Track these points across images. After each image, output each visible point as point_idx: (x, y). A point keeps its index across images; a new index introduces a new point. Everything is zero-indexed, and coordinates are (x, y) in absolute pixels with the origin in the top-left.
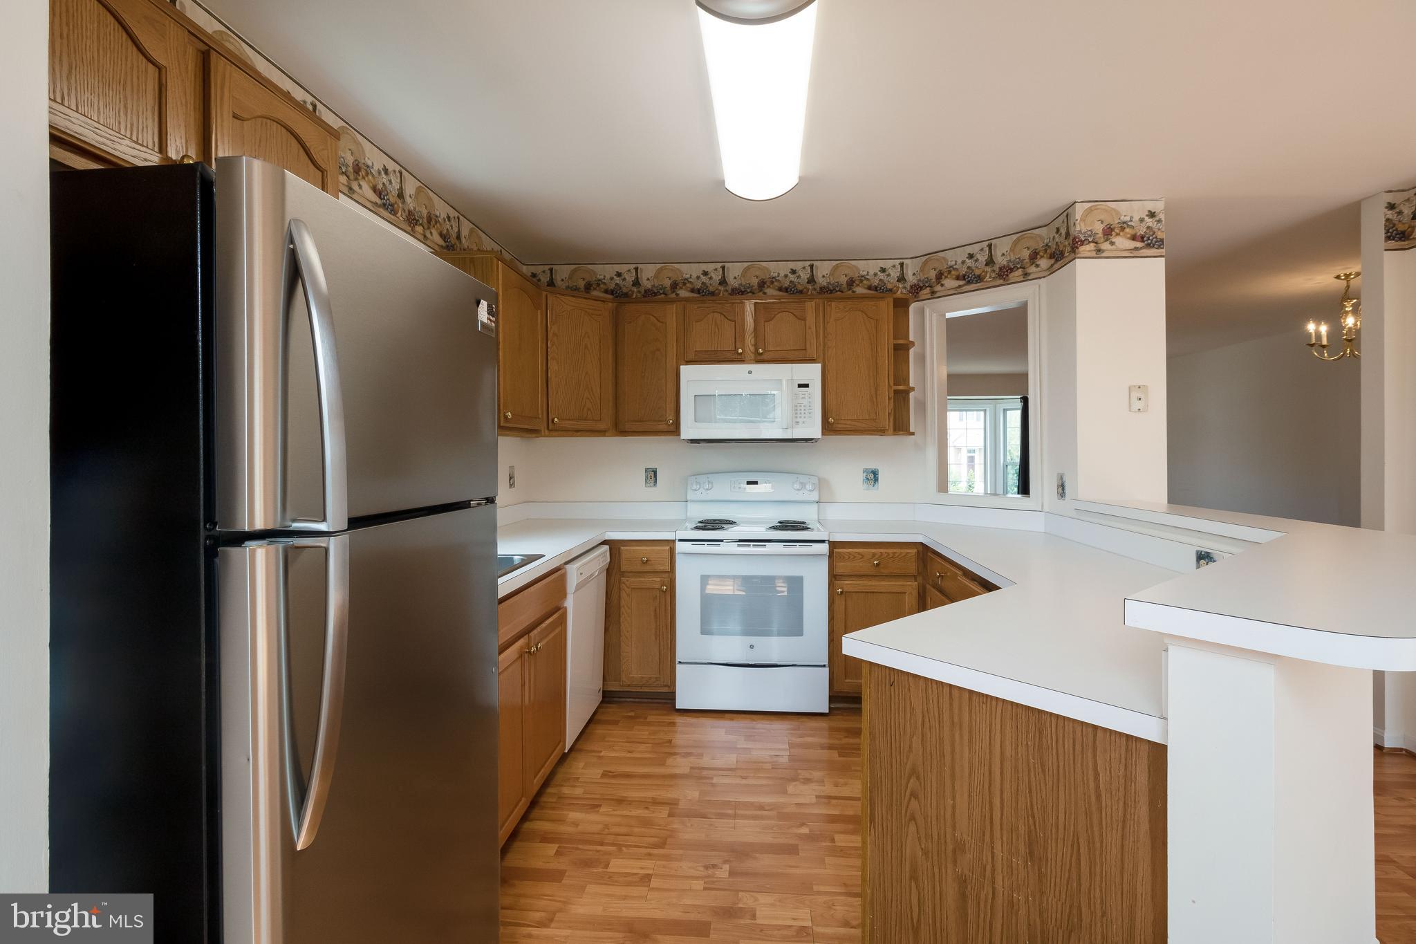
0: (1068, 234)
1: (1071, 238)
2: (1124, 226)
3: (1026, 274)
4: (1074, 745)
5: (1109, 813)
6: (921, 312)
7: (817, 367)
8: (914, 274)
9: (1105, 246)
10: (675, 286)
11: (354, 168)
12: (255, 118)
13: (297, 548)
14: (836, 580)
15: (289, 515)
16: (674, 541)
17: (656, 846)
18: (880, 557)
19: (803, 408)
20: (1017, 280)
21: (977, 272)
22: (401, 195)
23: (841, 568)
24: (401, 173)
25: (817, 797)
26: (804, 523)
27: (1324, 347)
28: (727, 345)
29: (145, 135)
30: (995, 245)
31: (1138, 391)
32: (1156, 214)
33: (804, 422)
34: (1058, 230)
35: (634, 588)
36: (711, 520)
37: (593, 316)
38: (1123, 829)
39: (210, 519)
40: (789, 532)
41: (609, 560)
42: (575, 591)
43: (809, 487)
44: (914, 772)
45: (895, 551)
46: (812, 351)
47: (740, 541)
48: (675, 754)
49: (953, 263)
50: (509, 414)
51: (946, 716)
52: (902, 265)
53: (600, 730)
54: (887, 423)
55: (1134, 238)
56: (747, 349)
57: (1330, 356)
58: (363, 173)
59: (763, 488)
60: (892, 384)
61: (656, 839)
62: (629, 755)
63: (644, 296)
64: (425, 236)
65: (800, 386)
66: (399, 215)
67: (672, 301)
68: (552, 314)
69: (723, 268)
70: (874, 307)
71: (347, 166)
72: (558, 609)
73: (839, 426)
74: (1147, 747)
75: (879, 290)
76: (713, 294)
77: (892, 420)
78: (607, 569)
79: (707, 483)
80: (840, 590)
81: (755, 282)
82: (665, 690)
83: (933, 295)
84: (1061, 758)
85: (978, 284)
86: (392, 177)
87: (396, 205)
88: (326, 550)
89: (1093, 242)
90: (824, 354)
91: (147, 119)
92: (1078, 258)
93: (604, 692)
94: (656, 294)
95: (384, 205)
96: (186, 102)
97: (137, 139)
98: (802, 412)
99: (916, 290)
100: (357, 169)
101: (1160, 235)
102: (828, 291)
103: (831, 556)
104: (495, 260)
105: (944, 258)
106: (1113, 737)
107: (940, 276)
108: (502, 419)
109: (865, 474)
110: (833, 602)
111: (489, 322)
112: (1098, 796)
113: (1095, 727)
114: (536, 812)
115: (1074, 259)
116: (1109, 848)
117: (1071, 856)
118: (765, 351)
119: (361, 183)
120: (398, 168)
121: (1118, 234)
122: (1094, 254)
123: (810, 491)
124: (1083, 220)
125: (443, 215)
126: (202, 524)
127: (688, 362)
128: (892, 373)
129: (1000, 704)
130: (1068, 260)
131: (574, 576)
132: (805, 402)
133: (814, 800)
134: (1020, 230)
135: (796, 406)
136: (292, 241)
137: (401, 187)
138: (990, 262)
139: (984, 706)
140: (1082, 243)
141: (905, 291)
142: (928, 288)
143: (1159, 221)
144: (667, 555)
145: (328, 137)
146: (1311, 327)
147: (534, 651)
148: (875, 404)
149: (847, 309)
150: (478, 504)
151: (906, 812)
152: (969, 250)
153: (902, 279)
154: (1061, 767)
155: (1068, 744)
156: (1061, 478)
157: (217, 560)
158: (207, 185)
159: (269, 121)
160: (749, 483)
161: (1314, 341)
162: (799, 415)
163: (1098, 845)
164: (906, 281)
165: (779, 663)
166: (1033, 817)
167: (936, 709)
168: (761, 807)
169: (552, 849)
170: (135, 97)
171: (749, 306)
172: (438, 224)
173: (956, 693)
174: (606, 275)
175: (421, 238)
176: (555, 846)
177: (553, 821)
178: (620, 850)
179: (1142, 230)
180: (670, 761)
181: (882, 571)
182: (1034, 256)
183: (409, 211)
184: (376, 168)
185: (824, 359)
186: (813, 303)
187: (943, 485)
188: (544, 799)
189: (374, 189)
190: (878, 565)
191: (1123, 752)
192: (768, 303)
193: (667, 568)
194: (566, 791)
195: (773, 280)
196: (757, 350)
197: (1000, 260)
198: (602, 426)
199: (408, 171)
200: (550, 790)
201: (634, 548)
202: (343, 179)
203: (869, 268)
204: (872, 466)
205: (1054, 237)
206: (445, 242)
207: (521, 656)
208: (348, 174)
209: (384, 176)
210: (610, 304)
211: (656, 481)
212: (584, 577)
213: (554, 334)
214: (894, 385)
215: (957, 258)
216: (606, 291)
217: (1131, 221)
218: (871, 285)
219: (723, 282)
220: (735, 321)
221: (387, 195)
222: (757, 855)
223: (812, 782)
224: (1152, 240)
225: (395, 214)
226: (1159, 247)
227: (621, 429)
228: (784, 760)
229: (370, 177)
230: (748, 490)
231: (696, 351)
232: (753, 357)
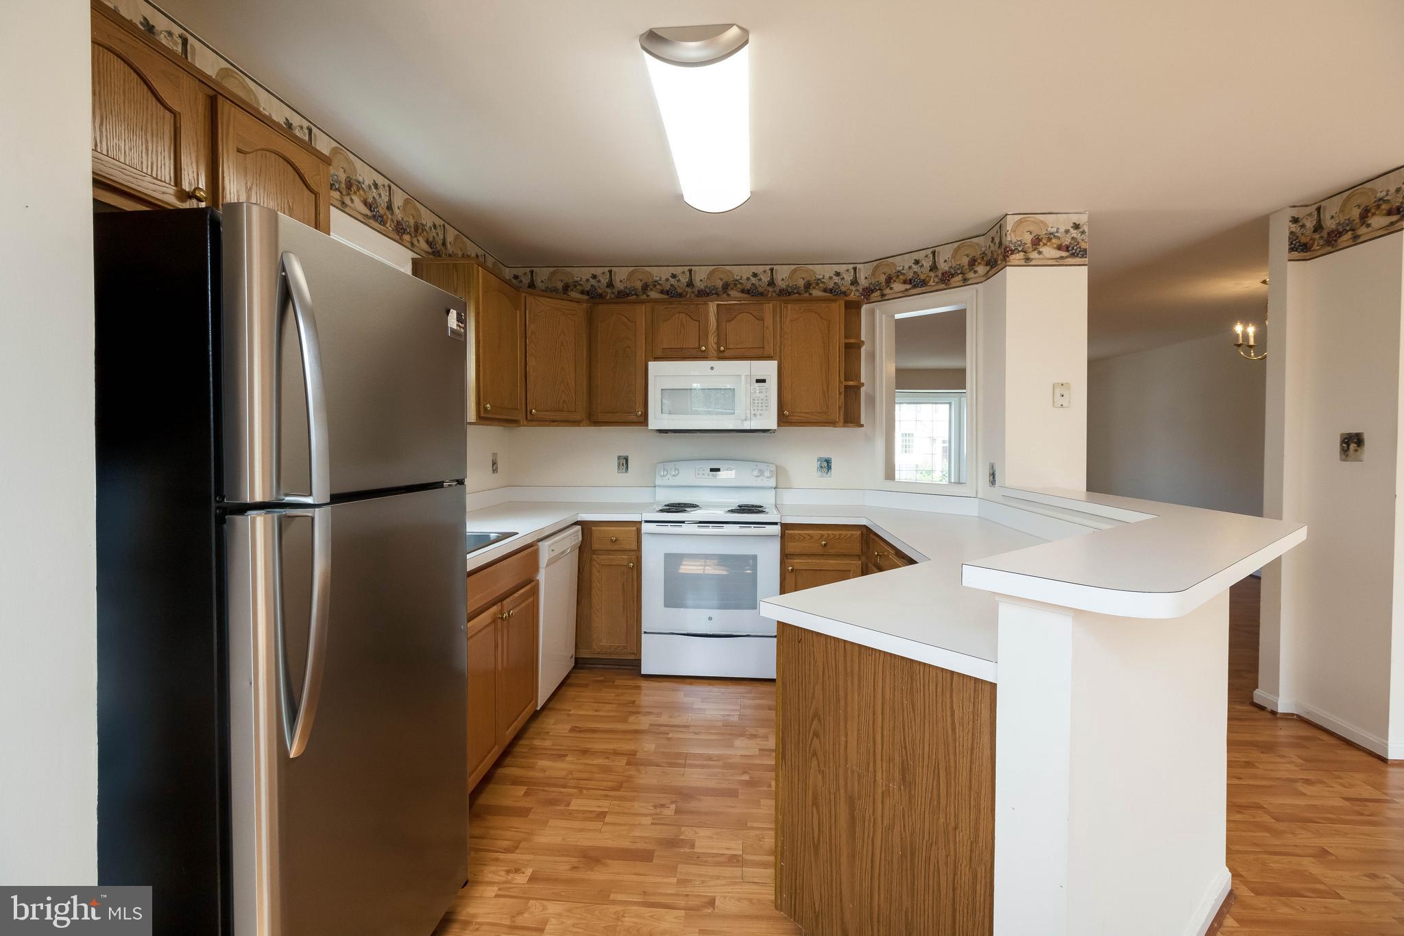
0: (1000, 243)
1: (1003, 247)
2: (1050, 236)
3: (965, 280)
4: (936, 688)
5: (961, 744)
6: (872, 313)
7: (773, 364)
8: (866, 278)
9: (1034, 255)
10: (645, 287)
11: (346, 185)
12: (256, 151)
13: (289, 517)
14: (787, 558)
15: (283, 490)
16: (640, 522)
17: (612, 789)
18: (827, 538)
19: (760, 401)
20: (958, 284)
21: (922, 277)
22: (390, 207)
23: (792, 547)
24: (390, 187)
25: (760, 750)
26: (761, 507)
27: (1251, 347)
28: (693, 343)
29: (163, 171)
30: (939, 253)
31: (1061, 388)
32: (1080, 226)
33: (761, 415)
34: (993, 238)
35: (604, 565)
36: (676, 504)
37: (569, 316)
38: (971, 755)
39: (220, 492)
40: (746, 515)
41: (580, 539)
42: (547, 566)
43: (767, 474)
44: (816, 715)
45: (841, 532)
46: (769, 349)
47: (700, 522)
48: (638, 713)
49: (901, 268)
50: (488, 405)
51: (841, 667)
52: (855, 269)
53: (571, 692)
54: (838, 415)
55: (1059, 248)
56: (710, 347)
57: (1256, 356)
58: (354, 188)
59: (726, 475)
60: (842, 379)
61: (613, 783)
62: (596, 713)
63: (618, 297)
64: (412, 244)
65: (758, 381)
66: (388, 225)
67: (643, 302)
68: (530, 313)
69: (690, 271)
70: (827, 309)
71: (340, 182)
72: (531, 581)
73: (795, 418)
74: (989, 687)
75: (835, 292)
76: (680, 295)
77: (842, 413)
78: (580, 547)
79: (673, 470)
80: (790, 568)
81: (719, 284)
82: (632, 657)
83: (883, 297)
84: (927, 700)
85: (924, 288)
86: (381, 191)
87: (385, 217)
88: (313, 519)
89: (1022, 251)
90: (780, 352)
91: (164, 157)
92: (1009, 266)
93: (576, 659)
94: (628, 295)
95: (374, 216)
96: (197, 142)
97: (157, 176)
98: (760, 405)
99: (868, 293)
100: (349, 185)
101: (1083, 245)
102: (786, 294)
103: (783, 536)
104: (476, 266)
105: (892, 263)
106: (965, 680)
107: (889, 280)
108: (482, 410)
109: (819, 463)
110: (785, 579)
111: (458, 328)
112: (954, 730)
113: (952, 673)
114: (509, 760)
115: (1005, 266)
116: (961, 771)
117: (933, 780)
118: (726, 348)
119: (353, 197)
120: (387, 182)
121: (1045, 244)
122: (1023, 262)
123: (768, 477)
124: (1014, 231)
125: (429, 224)
126: (213, 497)
127: (657, 359)
128: (843, 371)
129: (882, 655)
130: (1001, 267)
131: (546, 552)
132: (763, 396)
133: (757, 752)
134: (963, 238)
135: (754, 400)
136: (284, 270)
137: (390, 200)
138: (934, 268)
139: (870, 658)
140: (1013, 252)
141: (857, 294)
142: (878, 291)
143: (1083, 232)
144: (634, 536)
145: (321, 164)
146: (1239, 328)
147: (506, 617)
148: (827, 398)
149: (802, 311)
150: (449, 485)
151: (810, 747)
152: (916, 256)
153: (855, 282)
154: (927, 706)
155: (932, 687)
156: (992, 467)
157: (225, 526)
158: (216, 224)
159: (268, 153)
160: (712, 470)
161: (1241, 342)
162: (756, 408)
163: (953, 770)
164: (858, 283)
165: (735, 634)
166: (905, 747)
167: (834, 662)
168: (710, 758)
169: (521, 790)
170: (155, 139)
171: (712, 307)
172: (425, 233)
173: (848, 647)
174: (583, 277)
175: (409, 245)
176: (524, 789)
177: (523, 767)
178: (581, 792)
179: (1067, 241)
180: (632, 719)
181: (830, 551)
182: (973, 263)
183: (397, 221)
184: (367, 183)
185: (780, 357)
186: (771, 305)
187: (890, 473)
188: (517, 749)
189: (365, 203)
190: (825, 545)
191: (972, 692)
192: (729, 304)
193: (634, 547)
194: (537, 742)
195: (736, 282)
196: (719, 348)
197: (943, 267)
198: (576, 417)
199: (396, 185)
200: (522, 742)
201: (605, 528)
202: (336, 195)
203: (825, 272)
204: (826, 456)
205: (990, 246)
206: (431, 248)
207: (494, 621)
208: (341, 190)
209: (374, 190)
210: (584, 304)
211: (627, 468)
212: (555, 554)
213: (532, 332)
214: (845, 381)
215: (904, 263)
216: (582, 292)
217: (1057, 232)
218: (826, 288)
219: (690, 284)
220: (699, 321)
221: (377, 208)
222: (702, 797)
223: (756, 738)
224: (1076, 250)
225: (384, 225)
226: (1083, 256)
227: (594, 420)
228: (735, 719)
229: (361, 192)
230: (710, 476)
231: (663, 349)
232: (715, 354)
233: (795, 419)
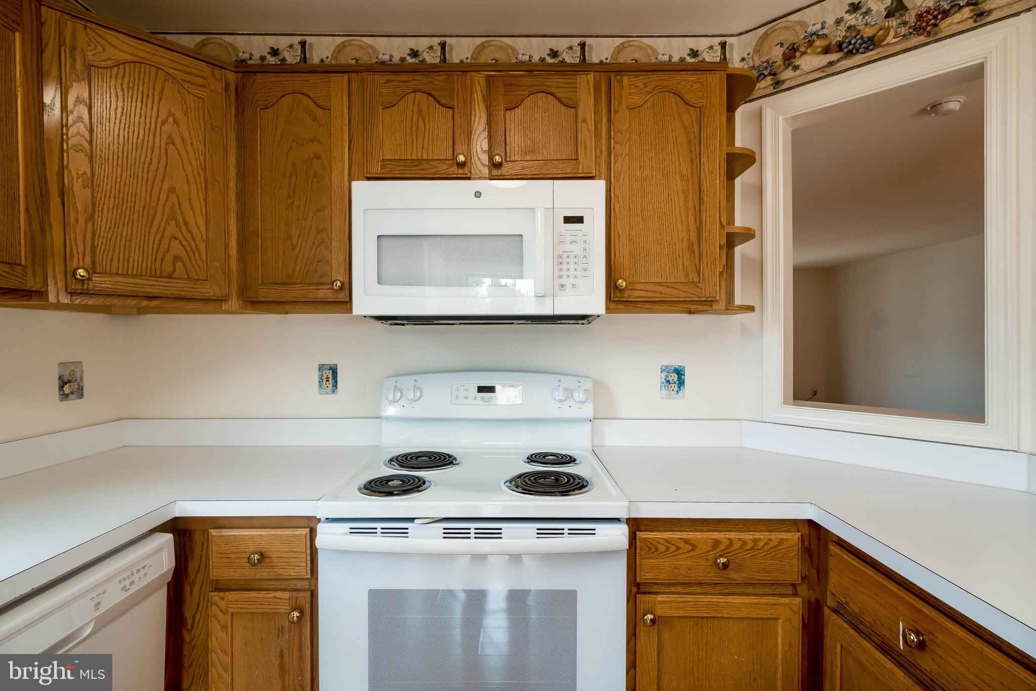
3: (978, 16)
6: (759, 115)
7: (598, 187)
8: (745, 58)
14: (641, 593)
16: (313, 521)
18: (728, 547)
19: (572, 260)
20: (959, 27)
21: (869, 33)
23: (651, 570)
28: (439, 148)
33: (574, 286)
35: (239, 615)
43: (579, 396)
45: (757, 535)
46: (588, 161)
49: (819, 27)
52: (724, 44)
54: (719, 288)
56: (475, 159)
59: (507, 399)
60: (724, 221)
65: (568, 220)
67: (343, 71)
69: (444, 45)
70: (698, 85)
73: (635, 293)
77: (724, 284)
79: (413, 390)
80: (649, 617)
83: (778, 86)
85: (871, 54)
90: (609, 166)
98: (572, 266)
99: (749, 83)
103: (632, 547)
105: (798, 23)
107: (791, 54)
109: (664, 374)
118: (506, 160)
123: (580, 402)
127: (369, 177)
128: (724, 206)
132: (577, 249)
135: (561, 257)
138: (897, 9)
142: (769, 78)
144: (303, 545)
148: (697, 257)
149: (649, 89)
160: (481, 389)
162: (565, 273)
171: (478, 82)
174: (254, 53)
181: (734, 576)
185: (610, 173)
186: (591, 77)
190: (725, 566)
192: (510, 76)
193: (303, 572)
195: (521, 63)
196: (492, 158)
198: (209, 290)
201: (238, 532)
204: (676, 363)
210: (228, 72)
211: (335, 385)
214: (727, 224)
215: (825, 17)
220: (453, 108)
227: (251, 297)
230: (479, 401)
231: (383, 160)
232: (486, 171)
233: (636, 295)
